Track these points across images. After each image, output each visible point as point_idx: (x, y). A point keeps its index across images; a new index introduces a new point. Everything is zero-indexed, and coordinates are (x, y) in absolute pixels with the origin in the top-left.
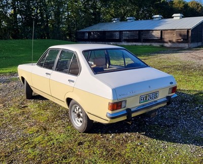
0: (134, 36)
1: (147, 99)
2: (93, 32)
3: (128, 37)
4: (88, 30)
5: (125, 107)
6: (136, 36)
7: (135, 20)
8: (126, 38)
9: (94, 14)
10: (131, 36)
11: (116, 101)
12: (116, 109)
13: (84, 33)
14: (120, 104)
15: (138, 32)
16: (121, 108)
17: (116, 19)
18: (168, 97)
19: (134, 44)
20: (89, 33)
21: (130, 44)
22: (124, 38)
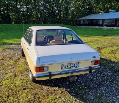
0: (112, 22)
1: (69, 67)
2: (86, 20)
3: (108, 23)
4: (83, 19)
5: (47, 71)
6: (113, 23)
7: (115, 12)
8: (106, 24)
9: (88, 9)
10: (110, 22)
11: (39, 66)
12: (39, 72)
13: (80, 21)
14: (42, 68)
15: (115, 20)
16: (43, 71)
17: (102, 11)
18: (90, 68)
19: (112, 28)
20: (84, 20)
21: (109, 28)
22: (105, 24)
